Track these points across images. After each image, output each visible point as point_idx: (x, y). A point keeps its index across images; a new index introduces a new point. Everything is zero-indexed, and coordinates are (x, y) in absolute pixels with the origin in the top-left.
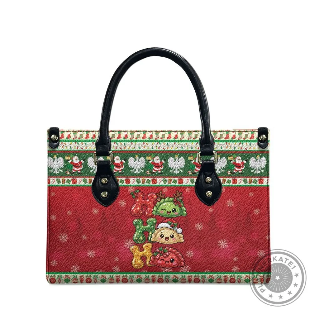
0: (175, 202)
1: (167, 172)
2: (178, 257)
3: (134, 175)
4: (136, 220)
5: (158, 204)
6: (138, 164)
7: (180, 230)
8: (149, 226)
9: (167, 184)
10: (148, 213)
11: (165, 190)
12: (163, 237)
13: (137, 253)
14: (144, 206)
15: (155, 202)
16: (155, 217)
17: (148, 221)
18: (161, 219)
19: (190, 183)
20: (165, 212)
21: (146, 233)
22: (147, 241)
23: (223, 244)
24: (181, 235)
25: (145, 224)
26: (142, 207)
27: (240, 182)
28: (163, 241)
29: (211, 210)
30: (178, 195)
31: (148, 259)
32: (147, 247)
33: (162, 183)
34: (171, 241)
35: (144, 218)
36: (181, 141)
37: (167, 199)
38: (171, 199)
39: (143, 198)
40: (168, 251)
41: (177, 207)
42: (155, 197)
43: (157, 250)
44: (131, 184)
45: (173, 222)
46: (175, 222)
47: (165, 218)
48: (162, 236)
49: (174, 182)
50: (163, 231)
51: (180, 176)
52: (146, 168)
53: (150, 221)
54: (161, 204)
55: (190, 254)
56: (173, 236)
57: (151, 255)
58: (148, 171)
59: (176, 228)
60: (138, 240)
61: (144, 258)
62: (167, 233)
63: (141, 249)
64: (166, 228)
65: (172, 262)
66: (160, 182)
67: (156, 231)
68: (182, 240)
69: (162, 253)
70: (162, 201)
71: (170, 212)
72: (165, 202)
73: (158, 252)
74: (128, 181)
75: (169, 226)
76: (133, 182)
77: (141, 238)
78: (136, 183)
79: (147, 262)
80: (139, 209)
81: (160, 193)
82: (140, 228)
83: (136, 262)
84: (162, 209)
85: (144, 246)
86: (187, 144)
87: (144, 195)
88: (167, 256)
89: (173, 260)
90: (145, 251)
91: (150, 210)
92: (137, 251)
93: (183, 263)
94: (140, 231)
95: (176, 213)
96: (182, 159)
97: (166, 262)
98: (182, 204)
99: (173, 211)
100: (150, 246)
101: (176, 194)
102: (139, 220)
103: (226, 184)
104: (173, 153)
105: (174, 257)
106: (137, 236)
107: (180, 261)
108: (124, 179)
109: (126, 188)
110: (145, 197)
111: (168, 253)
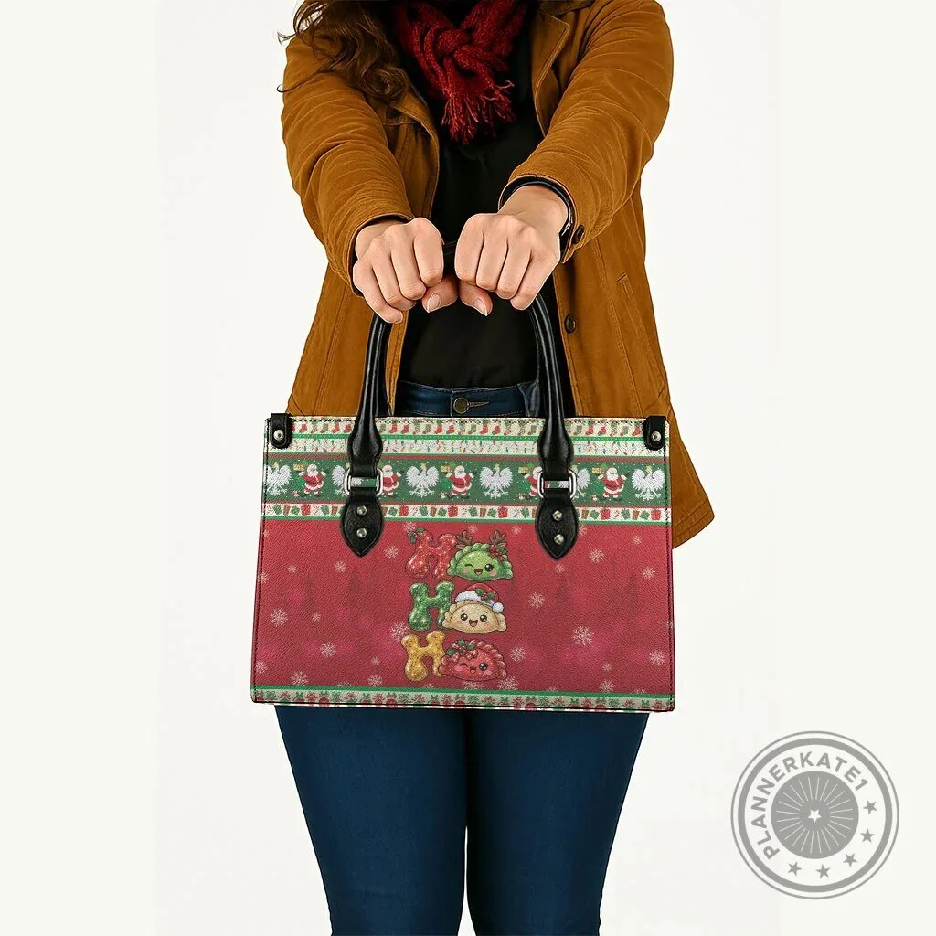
0: (492, 552)
1: (477, 496)
2: (494, 660)
3: (416, 500)
4: (415, 586)
5: (458, 555)
6: (423, 480)
7: (499, 607)
8: (438, 596)
9: (478, 517)
10: (440, 572)
11: (473, 529)
12: (465, 619)
13: (415, 649)
14: (433, 558)
15: (454, 550)
16: (452, 579)
17: (438, 587)
18: (462, 584)
19: (521, 517)
20: (471, 570)
21: (432, 611)
22: (434, 625)
23: (583, 636)
24: (502, 617)
25: (432, 593)
26: (427, 559)
27: (616, 515)
28: (465, 626)
29: (560, 567)
30: (498, 539)
31: (437, 663)
32: (435, 637)
33: (468, 516)
34: (481, 627)
35: (431, 582)
36: (505, 438)
37: (475, 546)
38: (484, 546)
39: (431, 543)
40: (476, 648)
41: (495, 562)
42: (453, 542)
43: (454, 644)
44: (410, 516)
45: (485, 590)
46: (489, 589)
47: (473, 582)
48: (464, 617)
49: (490, 514)
50: (465, 608)
51: (503, 502)
52: (438, 487)
53: (441, 587)
54: (464, 555)
55: (518, 654)
56: (485, 617)
57: (442, 653)
58: (442, 492)
59: (492, 602)
60: (418, 624)
61: (427, 660)
62: (475, 612)
63: (424, 643)
64: (473, 601)
65: (483, 669)
66: (463, 513)
67: (452, 608)
68: (503, 626)
69: (464, 651)
70: (466, 550)
71: (481, 571)
72: (471, 551)
73: (456, 650)
74: (404, 511)
75: (479, 599)
76: (414, 512)
77: (424, 620)
78: (419, 515)
79: (435, 669)
80: (421, 563)
81: (463, 535)
82: (423, 600)
83: (413, 668)
84: (466, 565)
85: (429, 636)
86: (515, 443)
87: (432, 538)
88: (474, 657)
89: (486, 665)
90: (430, 646)
91: (444, 566)
92: (415, 645)
93: (504, 672)
94: (421, 607)
95: (494, 573)
96: (507, 470)
97: (472, 668)
98: (505, 556)
99: (487, 569)
100: (441, 637)
101: (494, 536)
102: (421, 585)
103: (590, 519)
104: (490, 461)
105: (488, 660)
106: (415, 616)
107: (498, 667)
108: (396, 507)
109: (400, 523)
110: (435, 542)
111: (474, 652)
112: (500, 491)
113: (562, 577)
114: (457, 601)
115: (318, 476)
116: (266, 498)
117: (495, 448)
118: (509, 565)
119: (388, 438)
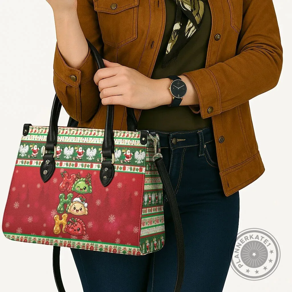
0: (87, 182)
1: (84, 159)
2: (82, 227)
3: (66, 160)
4: (61, 195)
5: (76, 182)
6: (68, 152)
7: (86, 205)
8: (68, 199)
9: (83, 168)
10: (69, 189)
11: (81, 172)
12: (75, 209)
13: (58, 221)
14: (68, 183)
15: (75, 180)
16: (73, 192)
17: (68, 195)
18: (76, 195)
19: (97, 168)
20: (79, 189)
21: (65, 205)
22: (65, 212)
23: (112, 219)
24: (87, 209)
25: (66, 198)
26: (66, 184)
27: (128, 169)
28: (75, 212)
29: (107, 189)
30: (89, 177)
31: (64, 227)
32: (65, 216)
33: (81, 167)
34: (80, 213)
35: (66, 192)
36: (97, 137)
37: (81, 179)
38: (84, 179)
39: (68, 177)
40: (77, 221)
41: (87, 186)
42: (75, 177)
43: (70, 220)
44: (63, 166)
45: (82, 197)
46: (85, 197)
47: (79, 194)
48: (75, 208)
49: (87, 166)
50: (75, 204)
51: (92, 162)
52: (73, 155)
53: (69, 196)
54: (77, 183)
55: (90, 225)
56: (81, 208)
57: (66, 223)
58: (74, 158)
59: (84, 202)
60: (60, 211)
61: (61, 226)
62: (78, 206)
63: (61, 219)
64: (79, 202)
65: (78, 231)
66: (79, 166)
67: (72, 204)
68: (87, 213)
69: (73, 223)
70: (78, 180)
71: (82, 189)
72: (80, 181)
73: (71, 222)
74: (61, 164)
75: (80, 201)
76: (64, 165)
77: (62, 209)
78: (65, 166)
79: (63, 230)
80: (64, 185)
81: (78, 174)
82: (63, 200)
83: (56, 229)
84: (78, 187)
85: (63, 216)
86: (99, 139)
87: (68, 175)
88: (76, 225)
89: (79, 229)
90: (63, 220)
91: (71, 187)
92: (58, 219)
93: (85, 232)
94: (62, 203)
95: (86, 190)
96: (95, 149)
97: (75, 230)
98: (90, 183)
99: (84, 189)
100: (67, 216)
101: (87, 175)
102: (63, 194)
103: (119, 170)
104: (90, 145)
105: (80, 227)
106: (60, 207)
107: (83, 230)
108: (59, 162)
109: (59, 169)
110: (69, 177)
111: (76, 223)
112: (92, 157)
113: (108, 193)
114: (73, 201)
115: (37, 150)
116: (19, 157)
117: (93, 140)
118: (91, 187)
119: (60, 136)
